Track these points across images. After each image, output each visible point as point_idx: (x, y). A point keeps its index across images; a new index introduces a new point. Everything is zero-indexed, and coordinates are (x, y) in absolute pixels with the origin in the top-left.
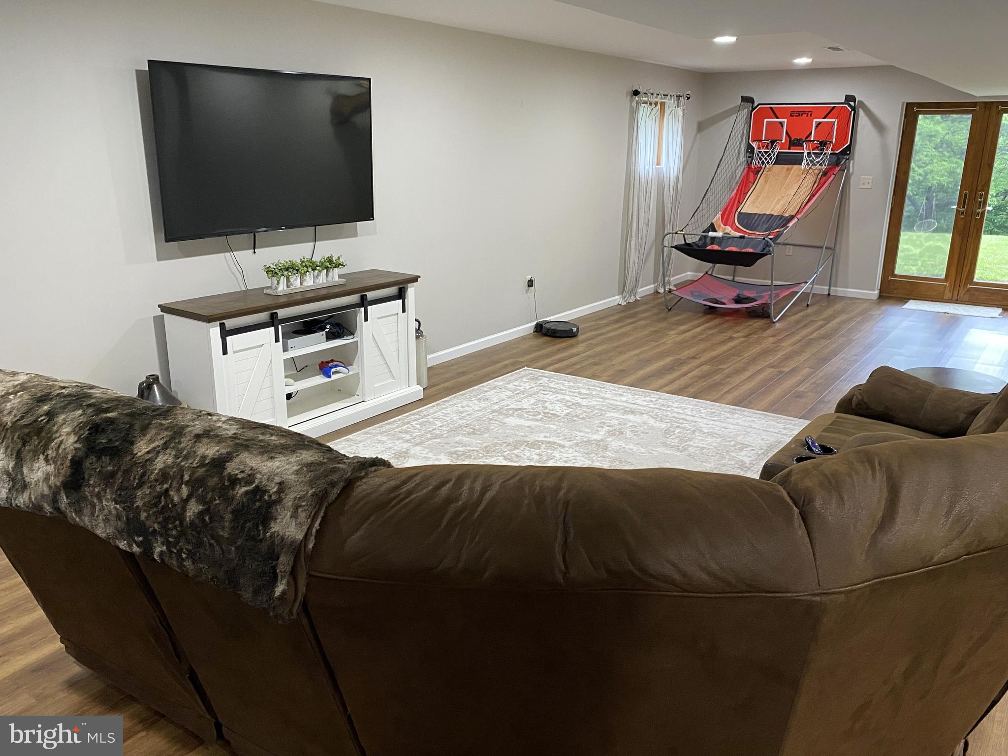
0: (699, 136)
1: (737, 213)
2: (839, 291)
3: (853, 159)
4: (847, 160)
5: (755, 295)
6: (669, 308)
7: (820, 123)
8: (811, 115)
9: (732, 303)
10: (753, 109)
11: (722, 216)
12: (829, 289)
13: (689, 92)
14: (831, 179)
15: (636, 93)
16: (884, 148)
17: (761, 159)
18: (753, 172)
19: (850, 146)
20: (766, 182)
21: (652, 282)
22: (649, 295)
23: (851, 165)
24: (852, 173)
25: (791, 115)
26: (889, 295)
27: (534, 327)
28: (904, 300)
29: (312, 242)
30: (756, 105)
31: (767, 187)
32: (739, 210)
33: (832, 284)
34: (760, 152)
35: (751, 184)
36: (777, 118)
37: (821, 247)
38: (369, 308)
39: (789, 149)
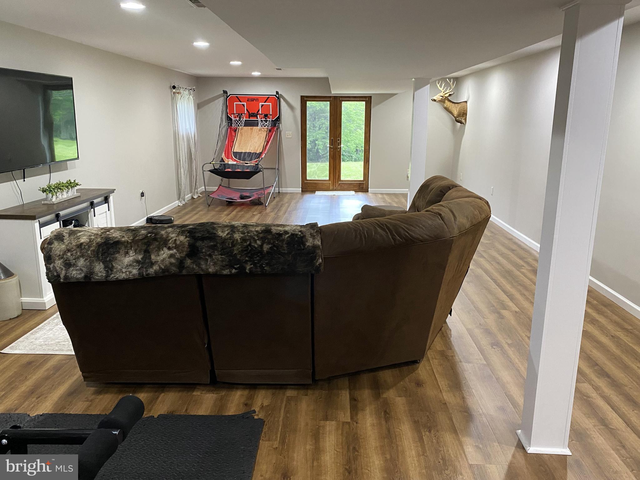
0: (198, 111)
1: (232, 152)
2: (283, 190)
3: (281, 123)
4: (278, 123)
5: (249, 194)
6: (209, 204)
7: (263, 105)
8: (258, 100)
9: (240, 199)
10: (227, 97)
11: (225, 154)
12: (279, 190)
13: (194, 87)
14: (274, 133)
15: (174, 87)
16: (295, 117)
17: (237, 123)
18: (233, 130)
19: (279, 116)
20: (242, 135)
21: (190, 193)
22: (189, 200)
23: (281, 126)
24: (282, 130)
25: (248, 101)
26: (306, 190)
27: (146, 220)
28: (313, 191)
29: (49, 173)
30: (228, 95)
31: (243, 138)
32: (232, 151)
33: (280, 187)
34: (236, 120)
35: (234, 137)
36: (241, 102)
37: (275, 169)
38: (95, 208)
39: (249, 118)
